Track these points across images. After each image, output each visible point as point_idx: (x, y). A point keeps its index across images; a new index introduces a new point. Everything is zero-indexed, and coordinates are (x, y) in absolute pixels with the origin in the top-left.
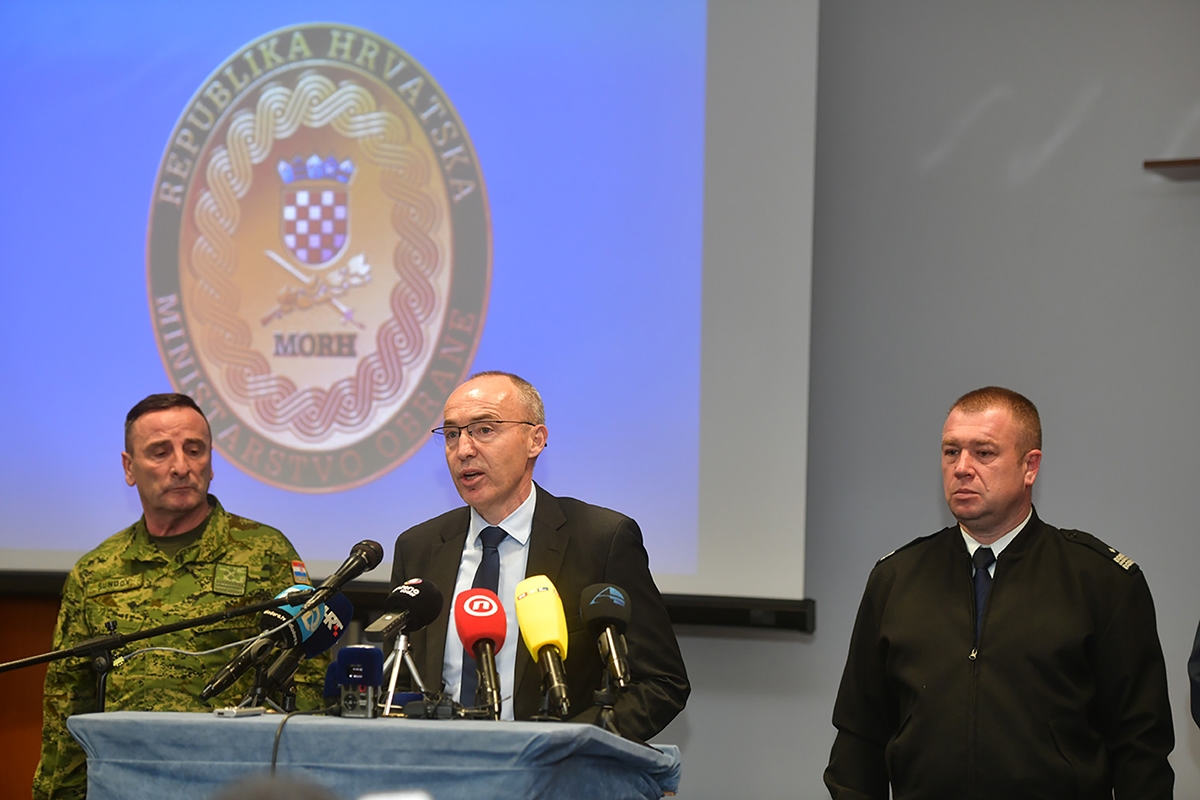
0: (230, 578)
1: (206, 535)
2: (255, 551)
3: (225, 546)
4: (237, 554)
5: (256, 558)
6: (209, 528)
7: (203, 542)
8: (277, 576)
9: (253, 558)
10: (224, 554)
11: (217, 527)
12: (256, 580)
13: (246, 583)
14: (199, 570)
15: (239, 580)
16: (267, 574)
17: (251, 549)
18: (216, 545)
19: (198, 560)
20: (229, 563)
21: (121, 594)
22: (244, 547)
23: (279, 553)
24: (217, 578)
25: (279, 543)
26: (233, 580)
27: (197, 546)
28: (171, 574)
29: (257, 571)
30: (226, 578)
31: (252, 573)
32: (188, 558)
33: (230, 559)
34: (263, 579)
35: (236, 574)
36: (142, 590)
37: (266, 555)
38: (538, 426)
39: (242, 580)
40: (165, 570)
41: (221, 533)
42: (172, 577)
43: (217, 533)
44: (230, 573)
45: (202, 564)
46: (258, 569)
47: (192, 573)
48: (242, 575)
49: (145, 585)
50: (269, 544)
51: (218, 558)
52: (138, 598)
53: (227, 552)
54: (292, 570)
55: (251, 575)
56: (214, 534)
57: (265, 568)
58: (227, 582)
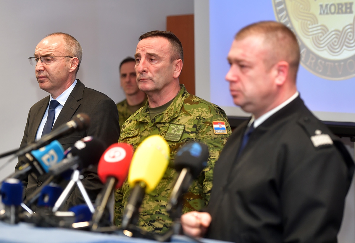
0: (175, 131)
1: (170, 107)
2: (192, 117)
3: (177, 113)
4: (182, 118)
5: (192, 120)
6: (172, 103)
7: (166, 112)
8: (204, 130)
9: (190, 120)
10: (176, 118)
11: (176, 103)
12: (188, 133)
13: (182, 135)
14: (162, 127)
15: (179, 133)
16: (194, 130)
17: (191, 115)
18: (173, 113)
19: (162, 122)
20: (177, 123)
21: (130, 139)
22: (187, 114)
23: (205, 118)
24: (168, 132)
25: (206, 112)
26: (176, 133)
27: (163, 114)
28: (148, 129)
29: (190, 127)
30: (173, 132)
31: (188, 128)
32: (157, 120)
33: (178, 121)
34: (192, 132)
35: (179, 130)
36: (137, 137)
37: (197, 119)
38: (74, 58)
39: (181, 132)
40: (146, 127)
41: (177, 106)
42: (149, 131)
43: (175, 106)
44: (175, 129)
45: (164, 123)
46: (191, 126)
47: (159, 128)
48: (181, 129)
49: (139, 135)
50: (200, 113)
51: (172, 120)
52: (135, 141)
53: (178, 117)
54: (212, 127)
55: (187, 130)
56: (173, 107)
57: (195, 126)
58: (172, 134)
